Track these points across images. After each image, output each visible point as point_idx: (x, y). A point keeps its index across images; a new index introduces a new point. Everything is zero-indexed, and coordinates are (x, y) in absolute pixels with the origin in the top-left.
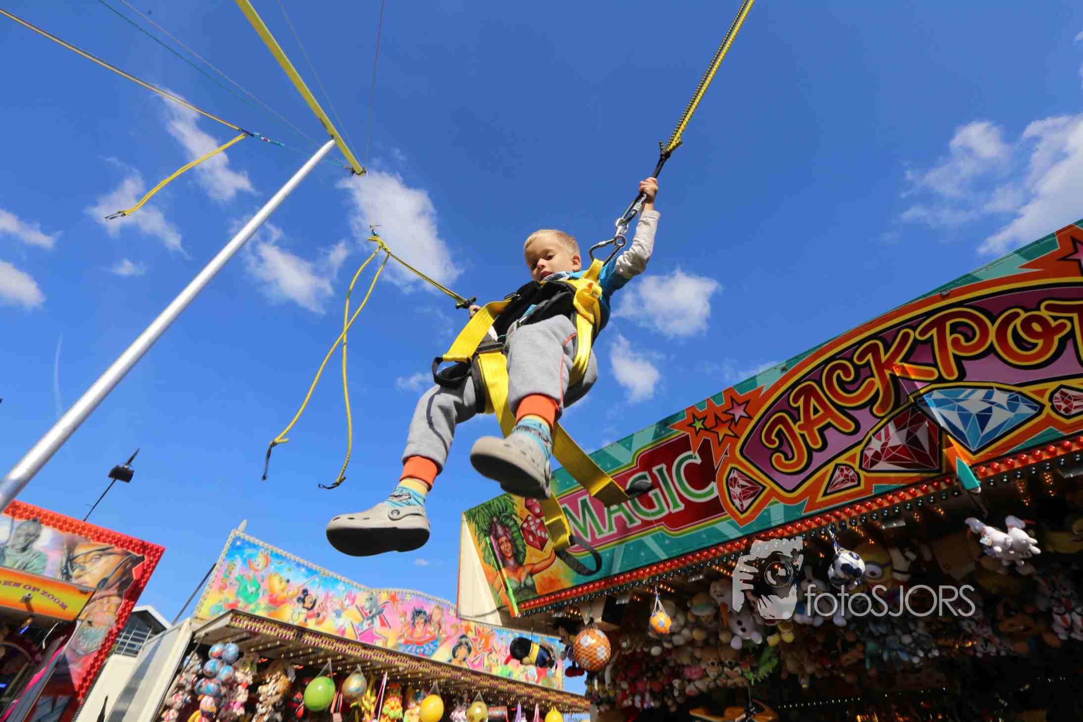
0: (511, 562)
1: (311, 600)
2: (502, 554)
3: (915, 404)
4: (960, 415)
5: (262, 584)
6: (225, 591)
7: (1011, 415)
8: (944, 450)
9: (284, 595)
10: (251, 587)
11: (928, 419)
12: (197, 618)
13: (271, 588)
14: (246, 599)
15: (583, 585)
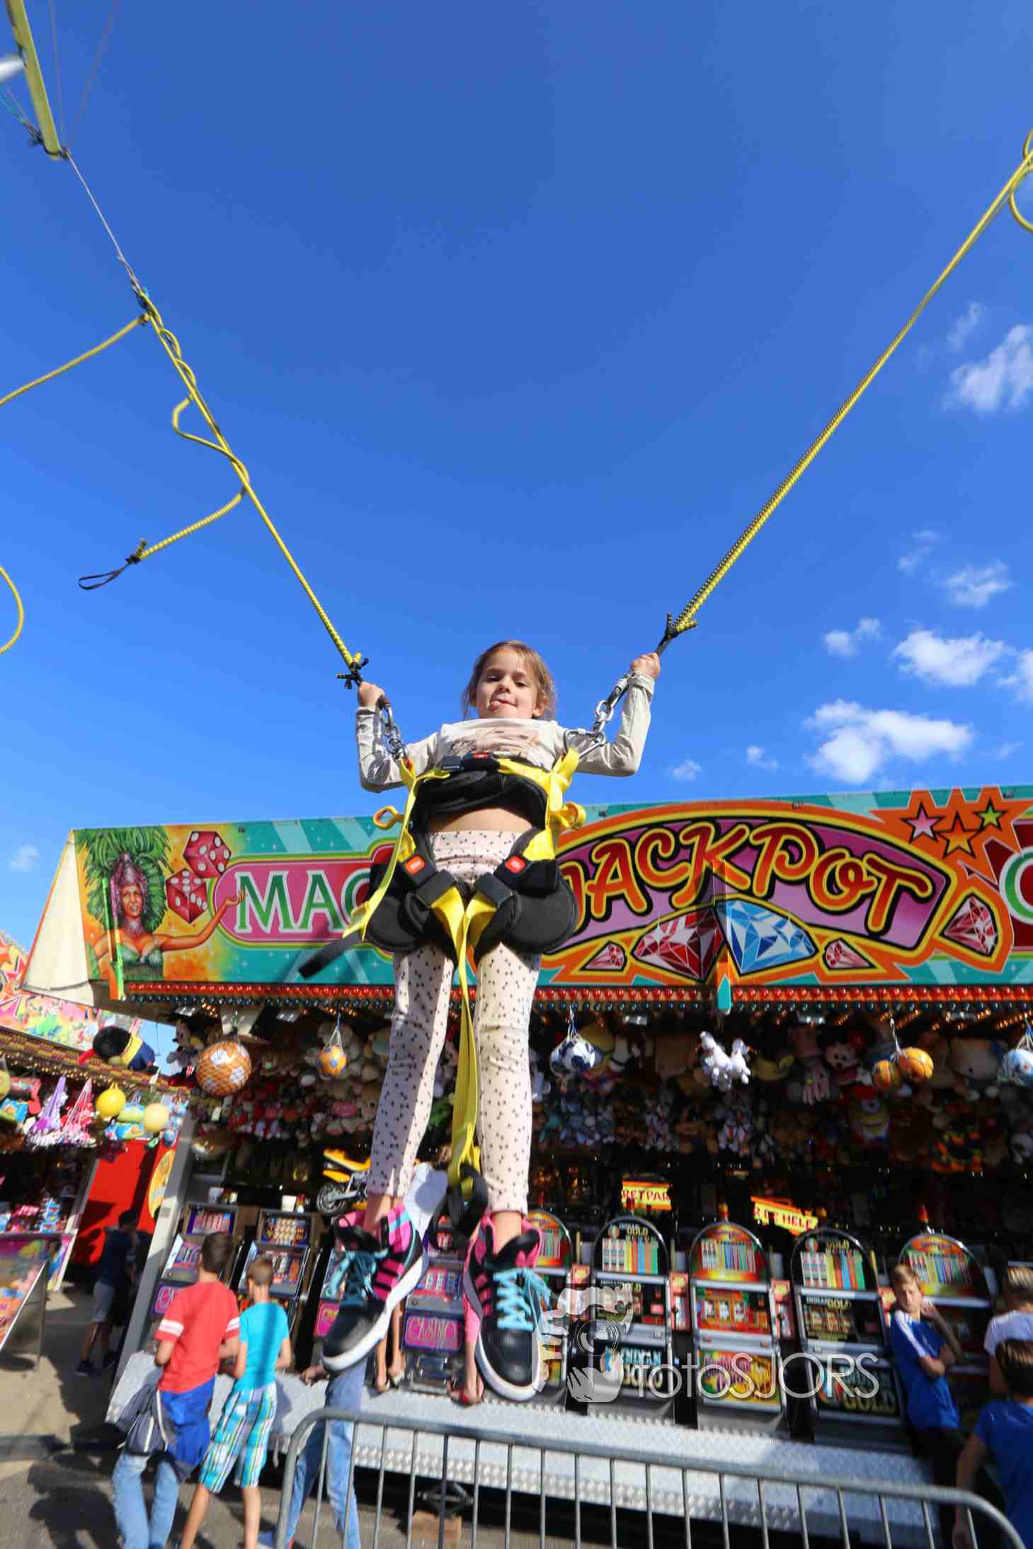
0: (134, 924)
2: (123, 909)
3: (712, 906)
4: (748, 935)
7: (788, 949)
8: (718, 964)
11: (718, 927)
15: (235, 984)
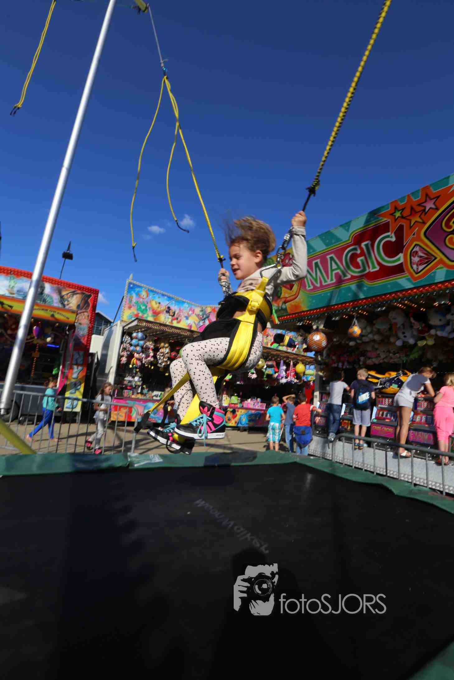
1: (172, 312)
5: (147, 305)
6: (132, 309)
9: (159, 310)
10: (143, 306)
12: (122, 321)
13: (152, 306)
14: (142, 312)
15: (314, 310)
